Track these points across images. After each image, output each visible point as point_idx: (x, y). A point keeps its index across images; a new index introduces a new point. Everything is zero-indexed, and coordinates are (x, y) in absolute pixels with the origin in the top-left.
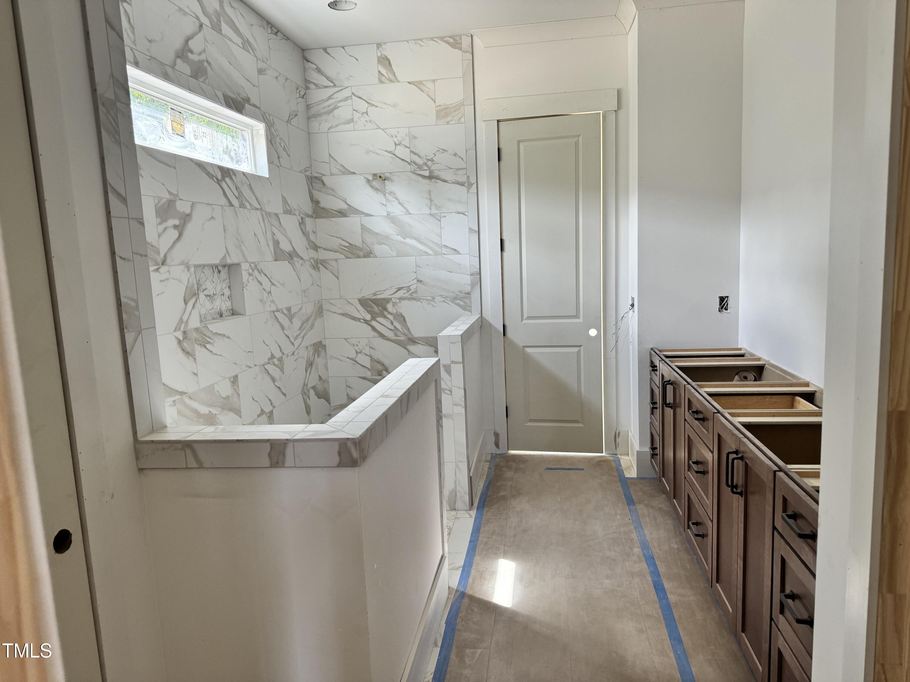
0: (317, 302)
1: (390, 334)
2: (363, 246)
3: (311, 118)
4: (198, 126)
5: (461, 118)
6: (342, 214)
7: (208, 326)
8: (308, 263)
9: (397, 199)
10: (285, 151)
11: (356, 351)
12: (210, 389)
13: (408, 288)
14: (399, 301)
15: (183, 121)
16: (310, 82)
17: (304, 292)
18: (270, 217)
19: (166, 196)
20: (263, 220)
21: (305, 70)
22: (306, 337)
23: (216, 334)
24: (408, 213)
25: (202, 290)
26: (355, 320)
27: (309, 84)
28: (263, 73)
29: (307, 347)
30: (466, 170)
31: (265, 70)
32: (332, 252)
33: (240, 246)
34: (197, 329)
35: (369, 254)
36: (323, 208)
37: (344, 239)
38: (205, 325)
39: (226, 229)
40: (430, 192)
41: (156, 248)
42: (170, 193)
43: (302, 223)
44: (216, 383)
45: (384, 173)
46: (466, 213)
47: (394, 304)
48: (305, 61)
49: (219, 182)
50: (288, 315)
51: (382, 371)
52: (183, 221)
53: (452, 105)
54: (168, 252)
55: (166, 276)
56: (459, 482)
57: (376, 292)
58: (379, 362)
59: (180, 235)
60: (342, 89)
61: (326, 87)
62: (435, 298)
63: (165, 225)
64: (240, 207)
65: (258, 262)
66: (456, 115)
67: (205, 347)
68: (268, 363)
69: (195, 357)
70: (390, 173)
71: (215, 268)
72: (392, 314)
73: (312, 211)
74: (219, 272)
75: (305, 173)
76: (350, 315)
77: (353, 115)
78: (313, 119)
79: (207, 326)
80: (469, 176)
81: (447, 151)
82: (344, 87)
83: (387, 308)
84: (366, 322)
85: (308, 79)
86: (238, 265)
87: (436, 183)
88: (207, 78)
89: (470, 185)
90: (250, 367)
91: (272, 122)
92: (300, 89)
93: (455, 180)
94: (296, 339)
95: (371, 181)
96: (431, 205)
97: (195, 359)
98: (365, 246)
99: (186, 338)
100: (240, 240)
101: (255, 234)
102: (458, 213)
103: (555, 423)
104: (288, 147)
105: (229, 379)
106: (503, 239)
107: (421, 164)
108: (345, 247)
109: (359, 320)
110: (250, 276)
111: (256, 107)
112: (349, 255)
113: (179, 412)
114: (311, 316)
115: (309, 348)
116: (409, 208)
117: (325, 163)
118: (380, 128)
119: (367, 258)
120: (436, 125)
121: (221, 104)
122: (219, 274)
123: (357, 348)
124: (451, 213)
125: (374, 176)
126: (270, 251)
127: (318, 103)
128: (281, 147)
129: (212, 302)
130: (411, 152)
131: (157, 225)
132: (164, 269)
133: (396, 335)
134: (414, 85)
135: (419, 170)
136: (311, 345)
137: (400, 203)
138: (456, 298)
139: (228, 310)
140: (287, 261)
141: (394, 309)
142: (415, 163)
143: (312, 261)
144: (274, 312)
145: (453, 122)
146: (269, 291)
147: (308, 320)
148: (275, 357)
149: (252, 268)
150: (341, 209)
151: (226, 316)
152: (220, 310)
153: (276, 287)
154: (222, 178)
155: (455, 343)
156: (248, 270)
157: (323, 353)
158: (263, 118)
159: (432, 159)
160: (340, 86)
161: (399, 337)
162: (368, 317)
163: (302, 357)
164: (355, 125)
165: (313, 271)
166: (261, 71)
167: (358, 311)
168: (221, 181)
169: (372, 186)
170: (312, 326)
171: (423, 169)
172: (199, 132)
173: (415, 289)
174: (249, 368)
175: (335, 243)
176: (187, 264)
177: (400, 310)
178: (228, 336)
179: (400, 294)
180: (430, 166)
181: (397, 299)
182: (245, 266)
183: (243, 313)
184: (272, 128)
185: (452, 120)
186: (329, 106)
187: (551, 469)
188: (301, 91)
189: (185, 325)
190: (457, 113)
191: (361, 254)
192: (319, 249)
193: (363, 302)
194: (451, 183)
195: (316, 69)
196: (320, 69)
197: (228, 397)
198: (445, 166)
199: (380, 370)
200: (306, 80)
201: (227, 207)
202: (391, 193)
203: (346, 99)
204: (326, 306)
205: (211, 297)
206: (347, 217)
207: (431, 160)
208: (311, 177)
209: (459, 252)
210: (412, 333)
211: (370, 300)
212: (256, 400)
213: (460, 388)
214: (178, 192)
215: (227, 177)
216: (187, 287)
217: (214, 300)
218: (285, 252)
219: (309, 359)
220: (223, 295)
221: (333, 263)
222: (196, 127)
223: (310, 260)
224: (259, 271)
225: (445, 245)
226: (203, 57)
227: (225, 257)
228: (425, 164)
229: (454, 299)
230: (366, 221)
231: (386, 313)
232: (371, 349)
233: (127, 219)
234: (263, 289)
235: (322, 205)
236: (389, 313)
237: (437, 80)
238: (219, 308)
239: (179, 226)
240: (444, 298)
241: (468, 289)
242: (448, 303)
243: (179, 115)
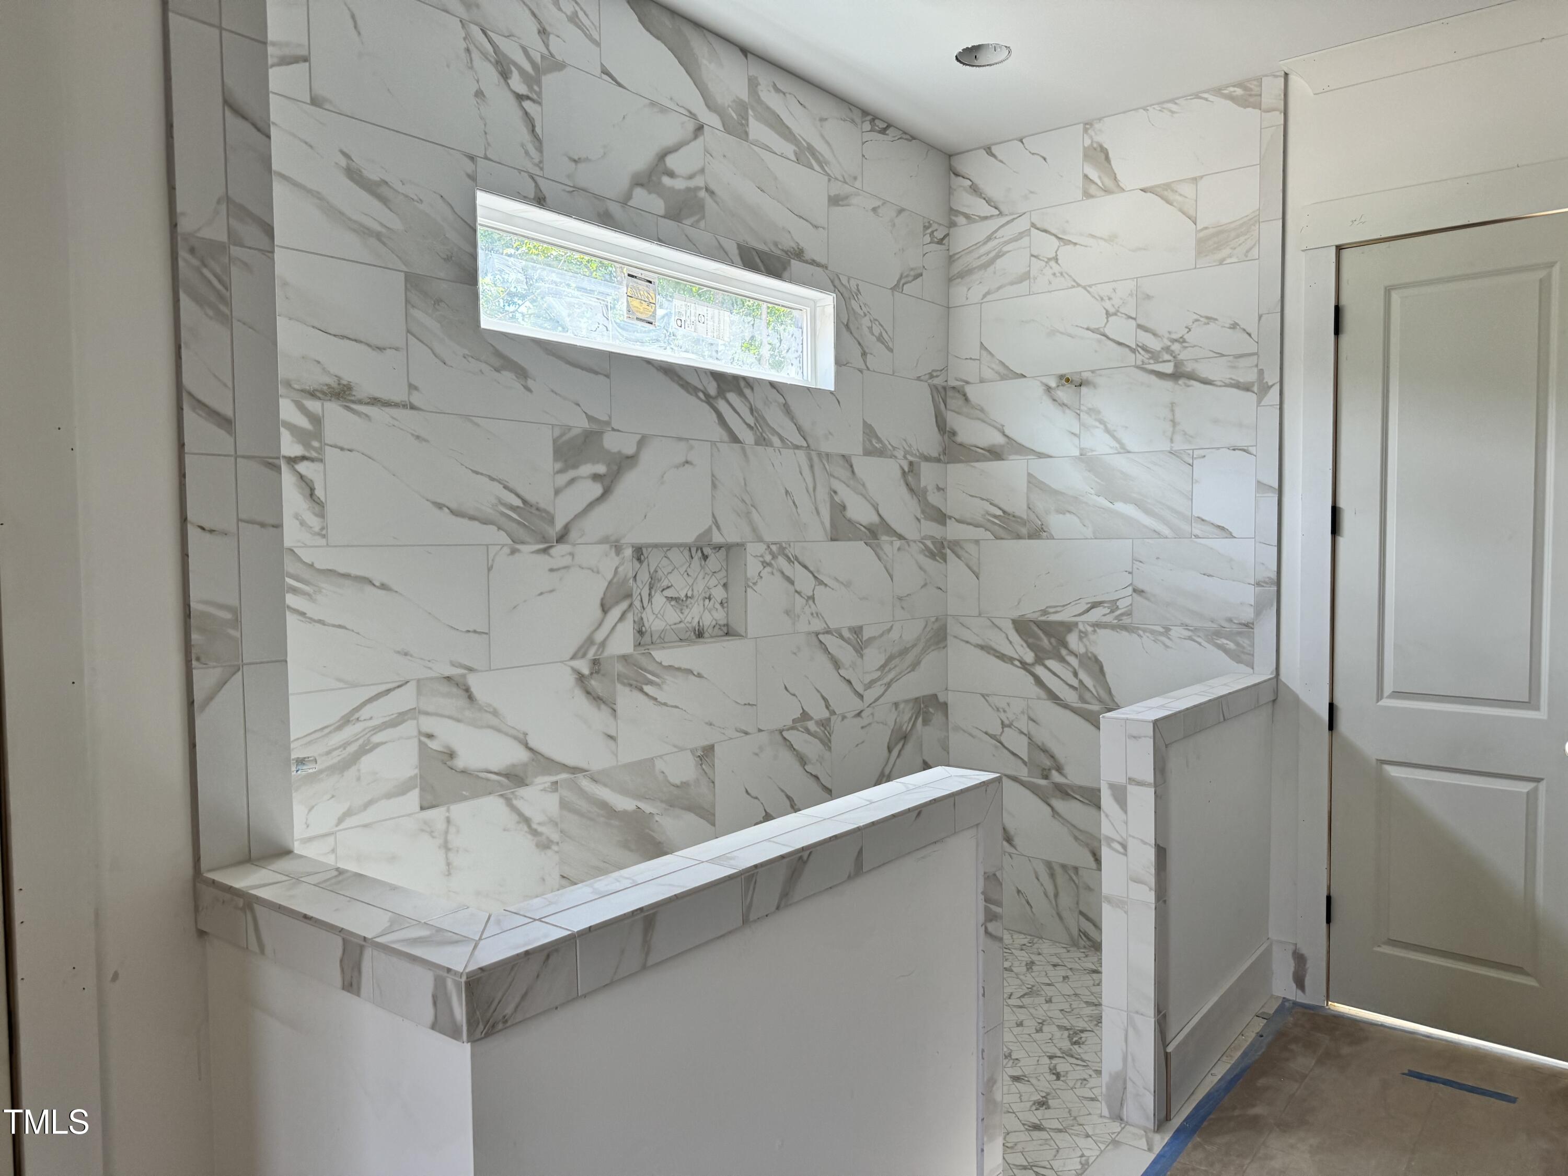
0: (933, 619)
1: (1070, 697)
2: (1028, 515)
3: (955, 279)
4: (689, 304)
5: (1251, 249)
6: (995, 454)
7: (652, 652)
8: (915, 548)
9: (1101, 422)
10: (883, 343)
11: (1002, 722)
12: (645, 767)
13: (1114, 605)
14: (1092, 629)
15: (653, 296)
16: (958, 213)
17: (900, 599)
18: (828, 462)
19: (581, 423)
20: (812, 467)
21: (950, 191)
22: (894, 686)
23: (670, 667)
24: (1124, 450)
25: (661, 590)
26: (1004, 661)
27: (956, 216)
28: (840, 203)
29: (896, 705)
30: (1256, 357)
31: (847, 197)
32: (971, 527)
33: (748, 513)
34: (625, 658)
35: (1038, 532)
36: (960, 445)
37: (996, 502)
38: (647, 651)
39: (717, 482)
40: (1172, 406)
41: (547, 512)
42: (590, 418)
43: (910, 473)
44: (661, 756)
45: (1080, 372)
46: (1253, 450)
47: (1083, 635)
48: (952, 175)
49: (711, 400)
50: (855, 642)
51: (1049, 770)
52: (615, 468)
53: (1233, 226)
54: (573, 520)
55: (567, 561)
56: (1133, 1060)
57: (1047, 607)
58: (1045, 750)
59: (607, 492)
60: (1014, 219)
61: (986, 218)
62: (1170, 630)
63: (571, 474)
64: (757, 443)
65: (789, 543)
66: (1240, 245)
67: (641, 690)
68: (792, 728)
69: (614, 707)
70: (1093, 372)
71: (697, 550)
72: (1076, 656)
73: (941, 450)
74: (705, 557)
75: (929, 381)
76: (995, 651)
77: (1030, 266)
78: (959, 280)
79: (650, 654)
80: (1262, 370)
81: (1216, 319)
82: (1016, 214)
83: (1067, 642)
84: (1024, 665)
85: (955, 208)
86: (741, 545)
87: (1189, 386)
88: (703, 217)
89: (1265, 389)
90: (746, 733)
91: (855, 290)
92: (935, 226)
93: (1231, 379)
94: (869, 685)
95: (1054, 389)
96: (1173, 433)
97: (615, 711)
98: (1033, 517)
99: (597, 672)
100: (748, 502)
101: (787, 492)
102: (1234, 450)
103: (1451, 961)
104: (890, 333)
105: (693, 751)
106: (1339, 508)
107: (1158, 349)
108: (995, 516)
109: (1011, 660)
110: (764, 567)
111: (818, 265)
112: (1002, 533)
113: (564, 805)
114: (914, 646)
115: (902, 706)
116: (1125, 441)
117: (971, 361)
118: (1079, 285)
119: (1033, 539)
120: (1195, 268)
121: (732, 263)
122: (703, 562)
123: (1003, 716)
124: (1218, 448)
125: (1060, 379)
126: (822, 523)
127: (967, 251)
128: (873, 334)
129: (681, 610)
130: (1139, 326)
131: (554, 474)
132: (559, 550)
133: (1082, 699)
134: (1153, 193)
135: (1152, 361)
136: (907, 701)
137: (1107, 431)
138: (1218, 634)
139: (717, 627)
140: (863, 542)
141: (1081, 645)
142: (1145, 349)
143: (929, 543)
144: (817, 634)
145: (1234, 260)
146: (810, 594)
147: (904, 652)
148: (811, 719)
149: (771, 553)
150: (994, 446)
151: (712, 637)
152: (699, 625)
153: (828, 588)
154: (718, 393)
155: (1140, 737)
156: (762, 556)
157: (937, 718)
158: (834, 284)
159: (1181, 337)
160: (1011, 214)
161: (1088, 703)
162: (1029, 657)
163: (882, 723)
164: (1031, 284)
165: (930, 561)
166: (835, 201)
167: (1011, 642)
168: (715, 398)
169: (1055, 398)
170: (915, 666)
171: (1161, 360)
172: (688, 314)
173: (1128, 606)
174: (743, 735)
175: (977, 510)
176: (617, 541)
177: (1094, 649)
178: (698, 674)
179: (1096, 615)
180: (1177, 352)
181: (1088, 624)
182: (755, 549)
183: (744, 634)
184: (853, 302)
185: (1230, 256)
186: (988, 253)
187: (1420, 1076)
188: (936, 230)
189: (598, 650)
190: (1242, 239)
191: (1024, 531)
192: (948, 520)
193: (1021, 626)
194: (1220, 386)
195: (970, 187)
196: (976, 185)
197: (684, 785)
198: (1210, 351)
199: (1047, 767)
200: (951, 209)
201: (726, 444)
202: (1092, 411)
203: (1020, 236)
204: (953, 628)
205: (680, 602)
206: (1003, 460)
207: (1182, 341)
208: (945, 388)
209: (1231, 533)
210: (1116, 700)
211: (1035, 622)
212: (753, 794)
213: (1145, 843)
214: (610, 417)
215: (729, 391)
216: (610, 583)
217: (687, 606)
218: (858, 525)
219: (901, 727)
220: (710, 599)
221: (972, 548)
222: (684, 307)
223: (925, 541)
224: (789, 558)
225: (1198, 517)
226: (699, 182)
227: (709, 530)
228: (1167, 349)
229: (1214, 635)
230: (1037, 467)
231: (1064, 652)
232: (1030, 722)
233: (233, 459)
234: (796, 591)
235: (961, 438)
236: (1072, 653)
237: (1202, 177)
238: (696, 620)
239: (605, 475)
240: (1191, 631)
241: (1248, 614)
242: (1200, 644)
243: (647, 286)
